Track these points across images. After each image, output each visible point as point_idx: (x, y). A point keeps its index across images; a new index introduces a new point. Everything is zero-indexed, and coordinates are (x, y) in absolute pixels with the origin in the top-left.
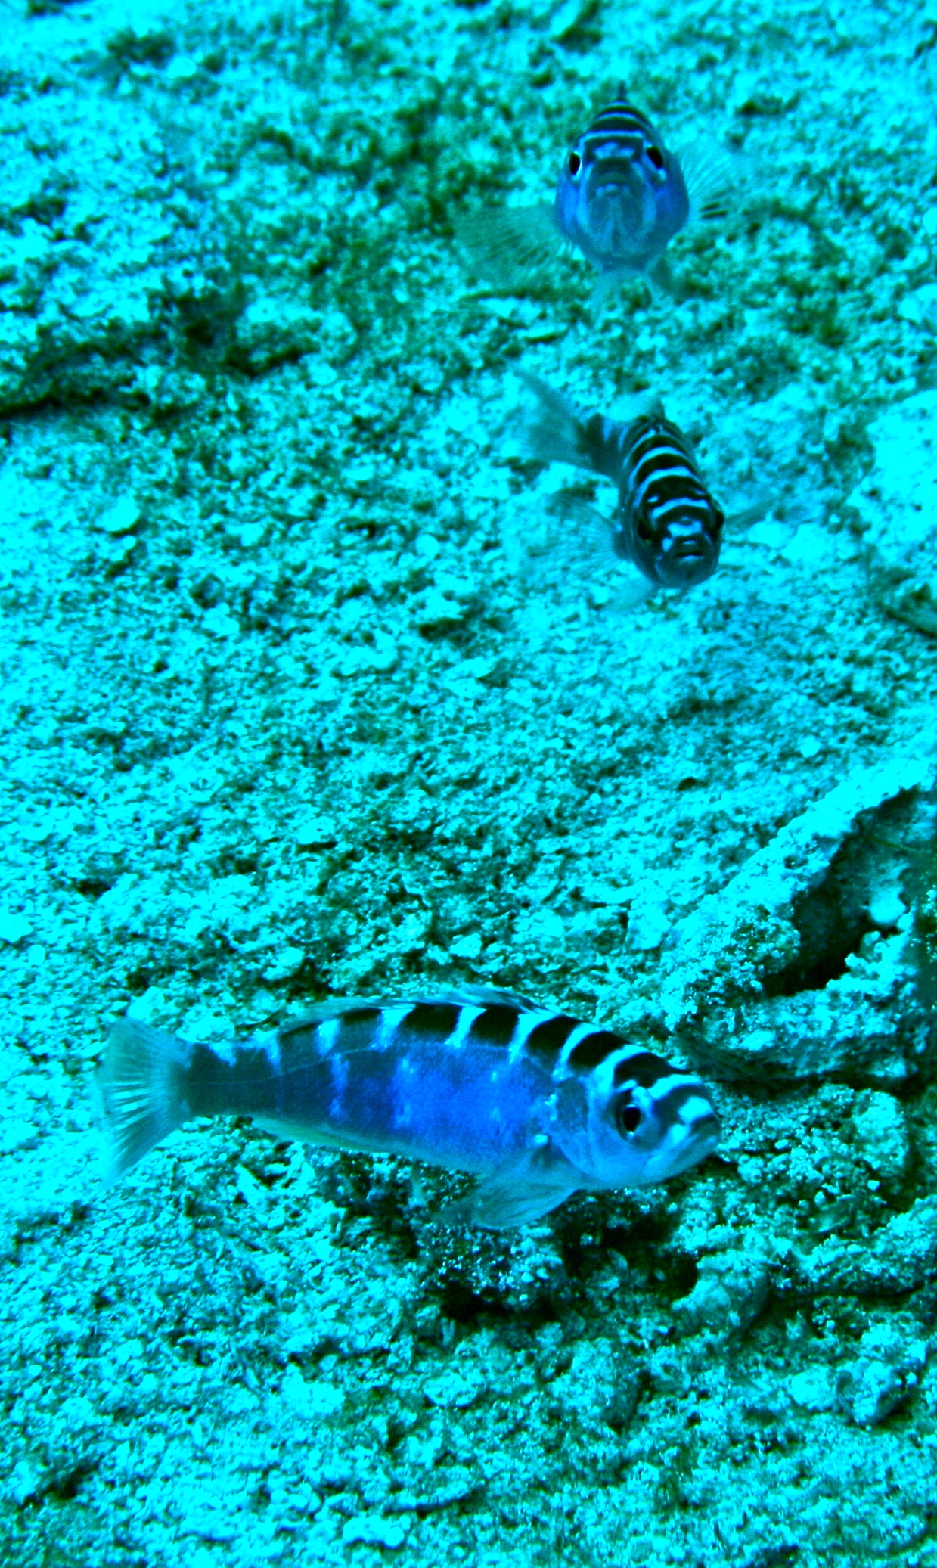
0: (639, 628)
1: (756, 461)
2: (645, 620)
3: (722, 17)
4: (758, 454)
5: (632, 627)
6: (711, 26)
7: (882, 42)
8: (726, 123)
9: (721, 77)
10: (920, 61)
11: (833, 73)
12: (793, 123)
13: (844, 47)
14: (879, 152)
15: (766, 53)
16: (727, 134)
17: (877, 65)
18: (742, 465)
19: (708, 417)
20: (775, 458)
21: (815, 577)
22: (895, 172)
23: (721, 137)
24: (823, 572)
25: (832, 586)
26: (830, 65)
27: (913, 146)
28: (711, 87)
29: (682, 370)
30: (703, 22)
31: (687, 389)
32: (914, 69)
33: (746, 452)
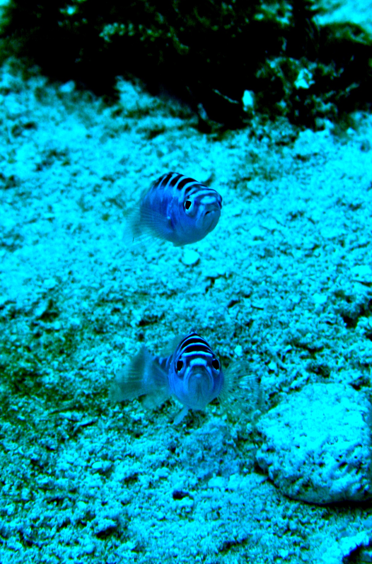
0: (180, 526)
1: (205, 452)
2: (182, 522)
3: (115, 292)
4: (205, 448)
5: (178, 526)
6: (112, 296)
7: (189, 289)
8: (134, 331)
9: (125, 314)
10: (209, 292)
11: (173, 303)
12: (165, 324)
13: (174, 293)
14: (207, 328)
15: (140, 302)
16: (136, 334)
17: (191, 298)
18: (199, 454)
19: (176, 439)
20: (213, 449)
21: (251, 491)
22: (217, 335)
23: (134, 336)
24: (253, 488)
25: (260, 492)
26: (170, 301)
27: (222, 323)
28: (121, 319)
29: (157, 424)
30: (108, 295)
31: (162, 430)
32: (207, 296)
33: (199, 448)
